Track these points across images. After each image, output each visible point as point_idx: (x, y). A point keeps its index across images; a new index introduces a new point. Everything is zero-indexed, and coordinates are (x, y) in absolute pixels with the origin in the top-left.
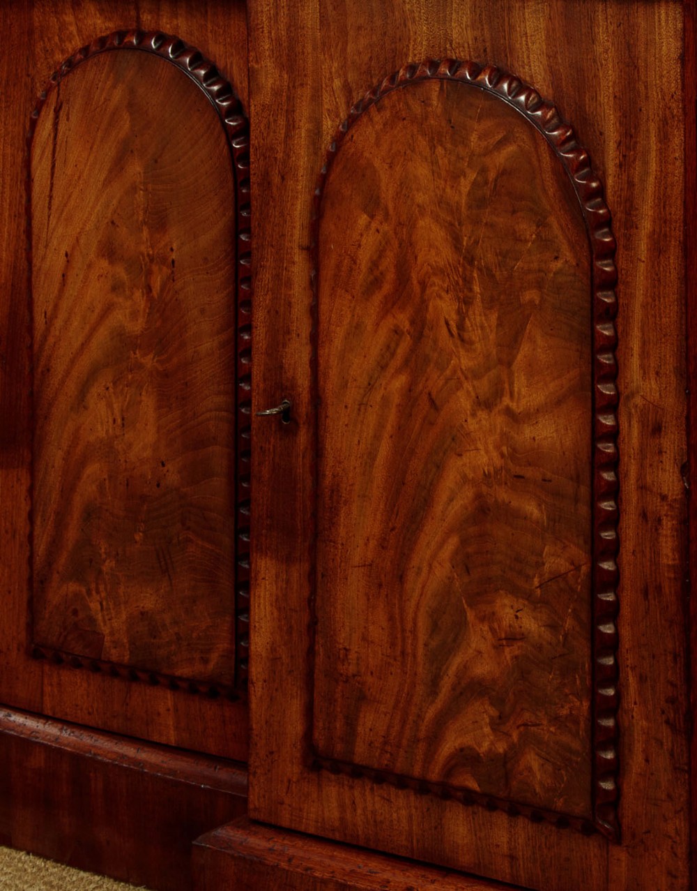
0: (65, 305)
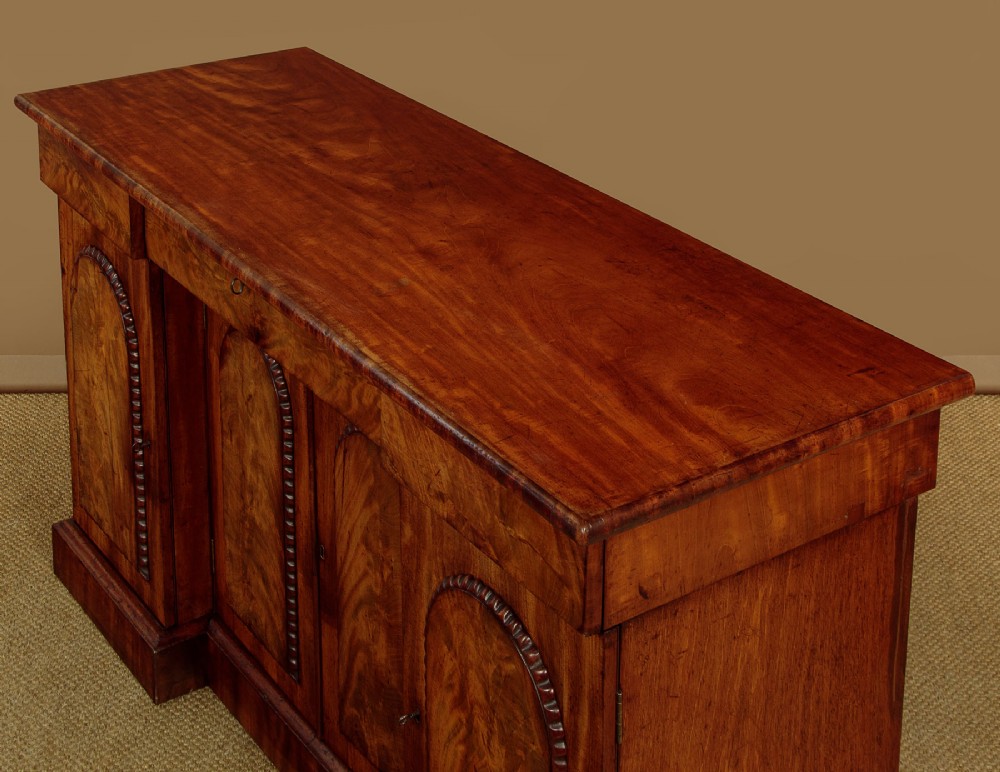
0: (349, 559)
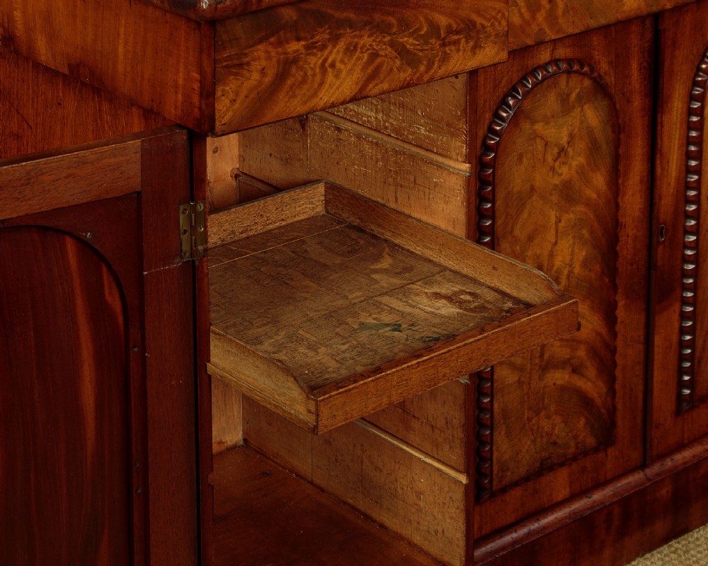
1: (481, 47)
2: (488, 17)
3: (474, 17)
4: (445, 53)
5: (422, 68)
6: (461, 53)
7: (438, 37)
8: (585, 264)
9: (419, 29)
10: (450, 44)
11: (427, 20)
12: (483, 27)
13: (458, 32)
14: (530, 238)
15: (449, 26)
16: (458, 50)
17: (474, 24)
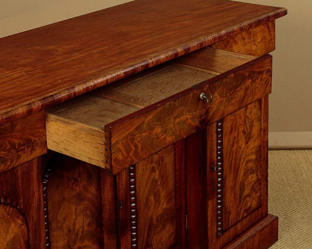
1: (34, 149)
2: (37, 136)
3: (30, 137)
4: (18, 155)
5: (8, 163)
6: (26, 154)
7: (15, 149)
8: (89, 225)
9: (6, 147)
10: (20, 151)
11: (9, 142)
12: (35, 140)
13: (23, 145)
14: (65, 219)
15: (20, 143)
16: (24, 153)
17: (31, 140)
